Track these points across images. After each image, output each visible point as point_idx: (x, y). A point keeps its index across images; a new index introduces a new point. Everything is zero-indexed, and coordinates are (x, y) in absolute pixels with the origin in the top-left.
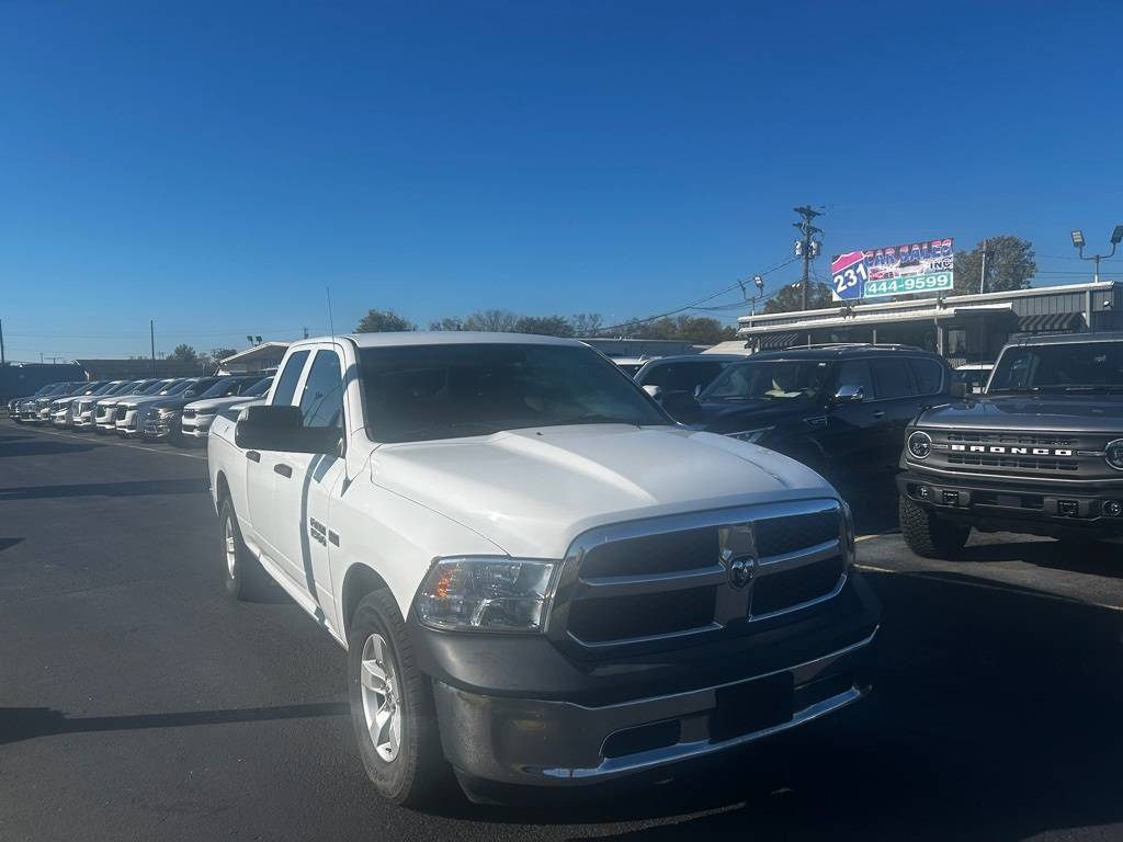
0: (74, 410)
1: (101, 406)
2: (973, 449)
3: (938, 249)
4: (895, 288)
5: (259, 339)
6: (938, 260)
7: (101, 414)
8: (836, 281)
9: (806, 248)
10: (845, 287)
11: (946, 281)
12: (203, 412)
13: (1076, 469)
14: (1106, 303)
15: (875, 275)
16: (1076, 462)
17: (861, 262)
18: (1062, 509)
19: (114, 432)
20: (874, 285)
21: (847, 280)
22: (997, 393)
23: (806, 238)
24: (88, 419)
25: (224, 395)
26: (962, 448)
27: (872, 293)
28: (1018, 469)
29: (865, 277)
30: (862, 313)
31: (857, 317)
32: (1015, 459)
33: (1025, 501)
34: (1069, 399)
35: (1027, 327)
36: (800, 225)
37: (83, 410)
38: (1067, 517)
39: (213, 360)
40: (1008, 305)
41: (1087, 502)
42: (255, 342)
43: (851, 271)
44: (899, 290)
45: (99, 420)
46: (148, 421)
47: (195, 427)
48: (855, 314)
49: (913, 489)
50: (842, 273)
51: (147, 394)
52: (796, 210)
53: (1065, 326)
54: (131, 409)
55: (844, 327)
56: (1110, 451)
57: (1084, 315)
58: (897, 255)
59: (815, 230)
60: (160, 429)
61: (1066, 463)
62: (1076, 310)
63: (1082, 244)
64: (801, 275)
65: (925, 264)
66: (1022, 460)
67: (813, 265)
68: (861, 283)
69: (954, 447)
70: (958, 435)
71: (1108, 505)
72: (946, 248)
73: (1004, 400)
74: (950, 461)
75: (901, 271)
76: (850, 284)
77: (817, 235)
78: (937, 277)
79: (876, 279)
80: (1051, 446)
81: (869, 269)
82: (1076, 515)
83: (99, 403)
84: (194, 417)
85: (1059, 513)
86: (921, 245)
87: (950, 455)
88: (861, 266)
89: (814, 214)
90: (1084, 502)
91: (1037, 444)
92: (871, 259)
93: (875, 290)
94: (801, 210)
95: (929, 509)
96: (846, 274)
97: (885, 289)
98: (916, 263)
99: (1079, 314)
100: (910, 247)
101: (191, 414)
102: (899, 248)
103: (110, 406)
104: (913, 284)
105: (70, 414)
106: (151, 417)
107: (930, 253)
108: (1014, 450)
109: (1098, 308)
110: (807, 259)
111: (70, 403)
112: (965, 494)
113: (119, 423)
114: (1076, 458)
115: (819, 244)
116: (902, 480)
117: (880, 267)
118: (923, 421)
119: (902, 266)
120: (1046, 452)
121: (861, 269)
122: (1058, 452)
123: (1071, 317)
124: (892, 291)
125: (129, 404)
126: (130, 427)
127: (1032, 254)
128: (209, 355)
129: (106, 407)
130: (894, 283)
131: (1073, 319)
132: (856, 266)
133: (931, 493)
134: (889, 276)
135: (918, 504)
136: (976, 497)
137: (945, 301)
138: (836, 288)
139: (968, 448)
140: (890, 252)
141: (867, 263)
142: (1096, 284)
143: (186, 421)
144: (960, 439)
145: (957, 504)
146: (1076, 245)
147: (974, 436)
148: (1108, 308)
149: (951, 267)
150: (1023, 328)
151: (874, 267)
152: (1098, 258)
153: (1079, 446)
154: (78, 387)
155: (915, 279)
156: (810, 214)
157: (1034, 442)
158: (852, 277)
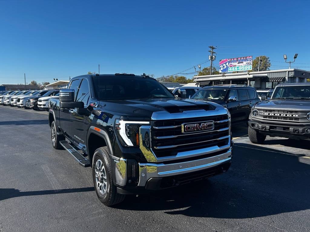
0: (4, 99)
1: (12, 98)
2: (270, 114)
3: (248, 59)
4: (236, 69)
5: (57, 80)
6: (248, 62)
7: (12, 100)
8: (220, 67)
9: (212, 58)
10: (223, 69)
11: (250, 68)
12: (44, 100)
13: (299, 120)
14: (292, 75)
15: (231, 66)
16: (299, 118)
17: (228, 62)
18: (295, 131)
19: (16, 106)
20: (231, 68)
21: (224, 67)
22: (274, 99)
23: (212, 55)
24: (8, 102)
25: (50, 96)
26: (268, 114)
27: (230, 70)
28: (283, 120)
29: (228, 66)
30: (227, 76)
31: (226, 77)
32: (282, 117)
33: (284, 128)
34: (294, 101)
35: (271, 81)
36: (210, 51)
37: (7, 99)
38: (296, 133)
39: (42, 85)
40: (266, 75)
41: (302, 129)
42: (56, 80)
43: (225, 64)
44: (238, 70)
45: (12, 102)
46: (27, 103)
47: (42, 105)
48: (225, 76)
49: (253, 125)
50: (222, 65)
51: (26, 95)
52: (209, 47)
53: (281, 81)
54: (22, 99)
55: (223, 80)
56: (308, 116)
57: (286, 78)
58: (237, 60)
59: (214, 53)
60: (31, 105)
61: (296, 119)
62: (284, 76)
63: (286, 59)
64: (210, 65)
65: (245, 63)
66: (284, 117)
67: (214, 62)
68: (227, 67)
69: (265, 114)
70: (266, 111)
71: (307, 130)
72: (250, 59)
73: (276, 101)
74: (264, 118)
75: (238, 65)
76: (224, 68)
77: (215, 54)
78: (248, 66)
79: (231, 67)
80: (292, 114)
81: (230, 64)
82: (298, 133)
83: (12, 97)
84: (41, 102)
85: (294, 132)
86: (244, 58)
87: (264, 116)
88: (227, 63)
89: (214, 48)
90: (301, 129)
91: (288, 113)
92: (230, 61)
93: (231, 70)
94: (211, 47)
95: (257, 131)
96: (223, 65)
97: (234, 70)
98: (242, 63)
99: (285, 78)
100: (241, 58)
101: (41, 101)
102: (238, 58)
103: (15, 98)
104: (241, 68)
105: (3, 101)
106: (28, 102)
107: (246, 60)
108: (282, 115)
109: (290, 76)
110: (212, 60)
111: (3, 97)
112: (268, 127)
113: (18, 103)
114: (299, 117)
115: (215, 57)
116: (250, 123)
117: (232, 63)
118: (256, 106)
119: (238, 63)
120: (291, 115)
121: (227, 64)
122: (294, 116)
123: (283, 78)
124: (236, 70)
125: (21, 98)
126: (22, 104)
127: (269, 61)
128: (41, 84)
129: (14, 98)
130: (236, 68)
131: (283, 79)
132: (226, 63)
133: (258, 126)
134: (235, 66)
135: (254, 129)
136: (271, 127)
137: (249, 73)
138: (220, 69)
139: (269, 114)
140: (235, 60)
141: (229, 62)
142: (290, 70)
143: (39, 103)
144: (267, 112)
145: (265, 129)
146: (285, 59)
147: (271, 111)
148: (293, 76)
149: (252, 64)
150: (270, 81)
151: (231, 63)
152: (290, 62)
153: (300, 114)
154: (4, 93)
155: (242, 67)
156: (213, 48)
157: (287, 113)
158: (225, 66)
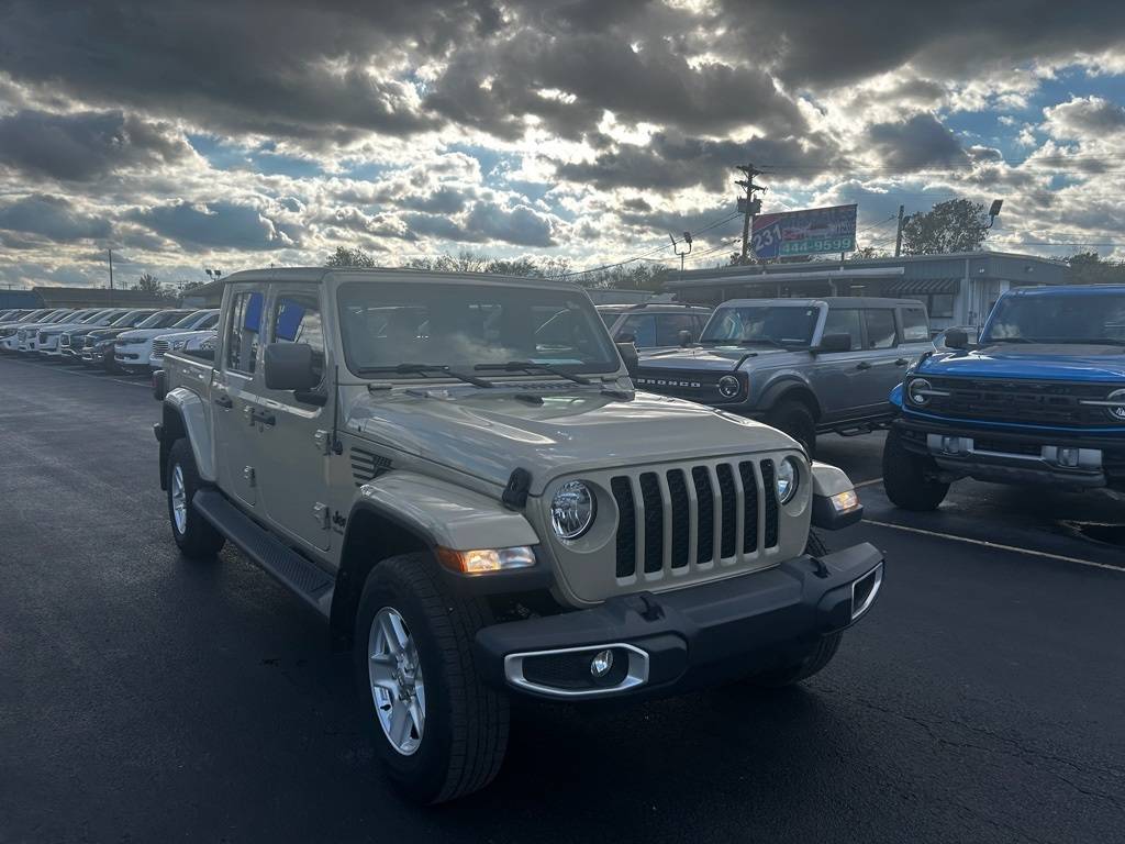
3: (844, 215)
4: (806, 249)
5: (218, 273)
6: (843, 224)
8: (755, 239)
10: (763, 246)
11: (849, 244)
14: (982, 271)
15: (789, 236)
17: (778, 223)
20: (788, 246)
21: (765, 239)
27: (785, 252)
29: (780, 237)
40: (901, 269)
42: (214, 276)
43: (768, 232)
44: (809, 250)
50: (760, 233)
57: (963, 280)
58: (808, 218)
62: (957, 276)
65: (832, 227)
68: (777, 242)
72: (850, 213)
75: (811, 233)
76: (766, 243)
78: (842, 240)
79: (789, 239)
81: (784, 229)
88: (777, 227)
92: (786, 220)
93: (788, 250)
96: (764, 234)
97: (796, 250)
98: (824, 226)
99: (959, 279)
107: (837, 218)
117: (793, 228)
119: (812, 228)
121: (777, 229)
123: (952, 282)
124: (803, 252)
130: (805, 244)
131: (954, 284)
132: (773, 227)
134: (800, 237)
138: (754, 247)
140: (802, 215)
141: (783, 224)
148: (984, 276)
150: (910, 291)
151: (788, 229)
152: (979, 228)
155: (823, 241)
156: (752, 172)
158: (769, 236)
